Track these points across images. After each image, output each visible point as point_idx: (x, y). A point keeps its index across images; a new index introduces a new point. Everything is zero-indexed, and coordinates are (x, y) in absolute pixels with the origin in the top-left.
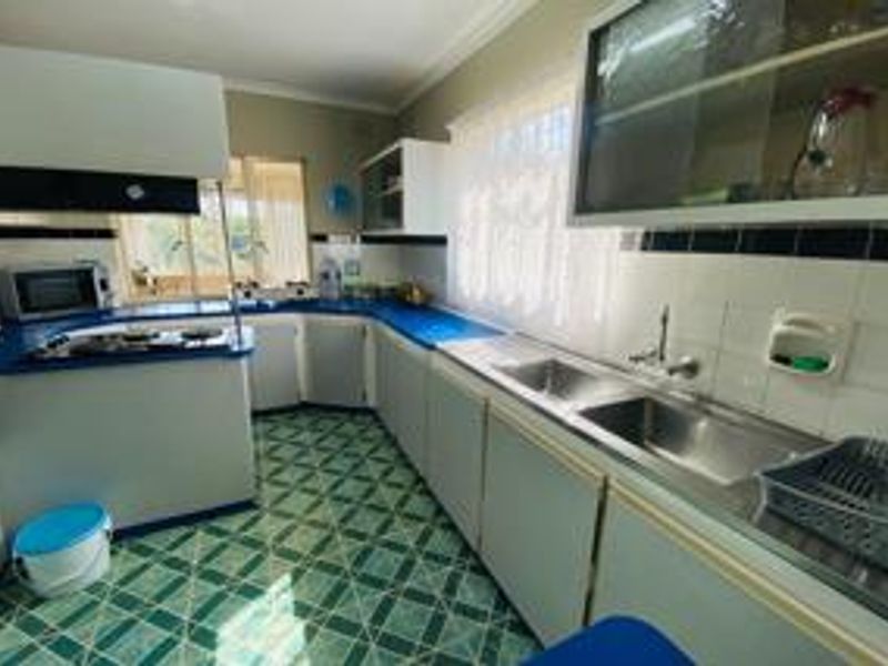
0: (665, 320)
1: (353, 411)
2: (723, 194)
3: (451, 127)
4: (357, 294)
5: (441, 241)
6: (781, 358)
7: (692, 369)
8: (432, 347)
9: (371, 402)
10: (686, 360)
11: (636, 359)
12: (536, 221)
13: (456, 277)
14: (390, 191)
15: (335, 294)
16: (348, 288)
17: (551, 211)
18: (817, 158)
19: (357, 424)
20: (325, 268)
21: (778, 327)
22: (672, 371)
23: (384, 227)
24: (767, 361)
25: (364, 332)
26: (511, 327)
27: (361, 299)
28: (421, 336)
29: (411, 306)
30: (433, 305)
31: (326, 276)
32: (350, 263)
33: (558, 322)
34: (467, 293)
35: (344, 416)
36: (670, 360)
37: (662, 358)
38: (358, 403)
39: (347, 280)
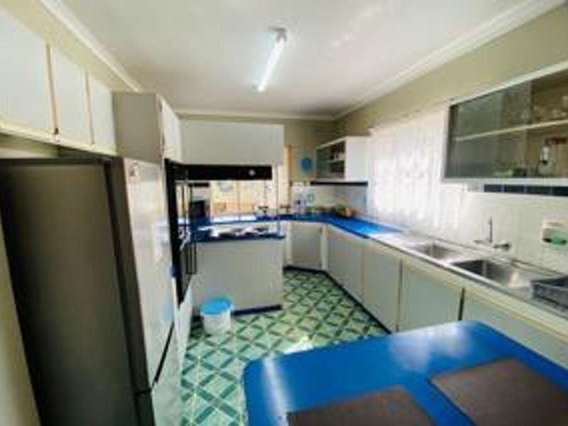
0: (491, 223)
1: (315, 272)
2: (510, 173)
3: (372, 130)
4: (313, 211)
5: (364, 184)
6: (548, 240)
7: (507, 246)
8: (366, 237)
9: (324, 267)
10: (503, 242)
11: (478, 242)
12: (422, 175)
13: (372, 201)
14: (335, 160)
15: (303, 211)
16: (309, 208)
17: (429, 172)
18: (545, 162)
19: (317, 278)
20: (297, 199)
21: (545, 226)
22: (496, 247)
23: (330, 177)
24: (542, 242)
25: (321, 230)
26: (406, 227)
27: (315, 213)
28: (359, 231)
29: (345, 218)
30: (358, 217)
31: (299, 202)
32: (309, 196)
33: (436, 224)
34: (380, 210)
35: (310, 274)
36: (495, 242)
37: (491, 241)
38: (316, 268)
39: (309, 204)
